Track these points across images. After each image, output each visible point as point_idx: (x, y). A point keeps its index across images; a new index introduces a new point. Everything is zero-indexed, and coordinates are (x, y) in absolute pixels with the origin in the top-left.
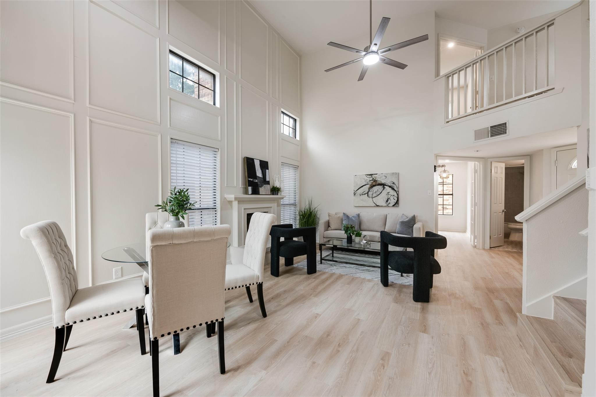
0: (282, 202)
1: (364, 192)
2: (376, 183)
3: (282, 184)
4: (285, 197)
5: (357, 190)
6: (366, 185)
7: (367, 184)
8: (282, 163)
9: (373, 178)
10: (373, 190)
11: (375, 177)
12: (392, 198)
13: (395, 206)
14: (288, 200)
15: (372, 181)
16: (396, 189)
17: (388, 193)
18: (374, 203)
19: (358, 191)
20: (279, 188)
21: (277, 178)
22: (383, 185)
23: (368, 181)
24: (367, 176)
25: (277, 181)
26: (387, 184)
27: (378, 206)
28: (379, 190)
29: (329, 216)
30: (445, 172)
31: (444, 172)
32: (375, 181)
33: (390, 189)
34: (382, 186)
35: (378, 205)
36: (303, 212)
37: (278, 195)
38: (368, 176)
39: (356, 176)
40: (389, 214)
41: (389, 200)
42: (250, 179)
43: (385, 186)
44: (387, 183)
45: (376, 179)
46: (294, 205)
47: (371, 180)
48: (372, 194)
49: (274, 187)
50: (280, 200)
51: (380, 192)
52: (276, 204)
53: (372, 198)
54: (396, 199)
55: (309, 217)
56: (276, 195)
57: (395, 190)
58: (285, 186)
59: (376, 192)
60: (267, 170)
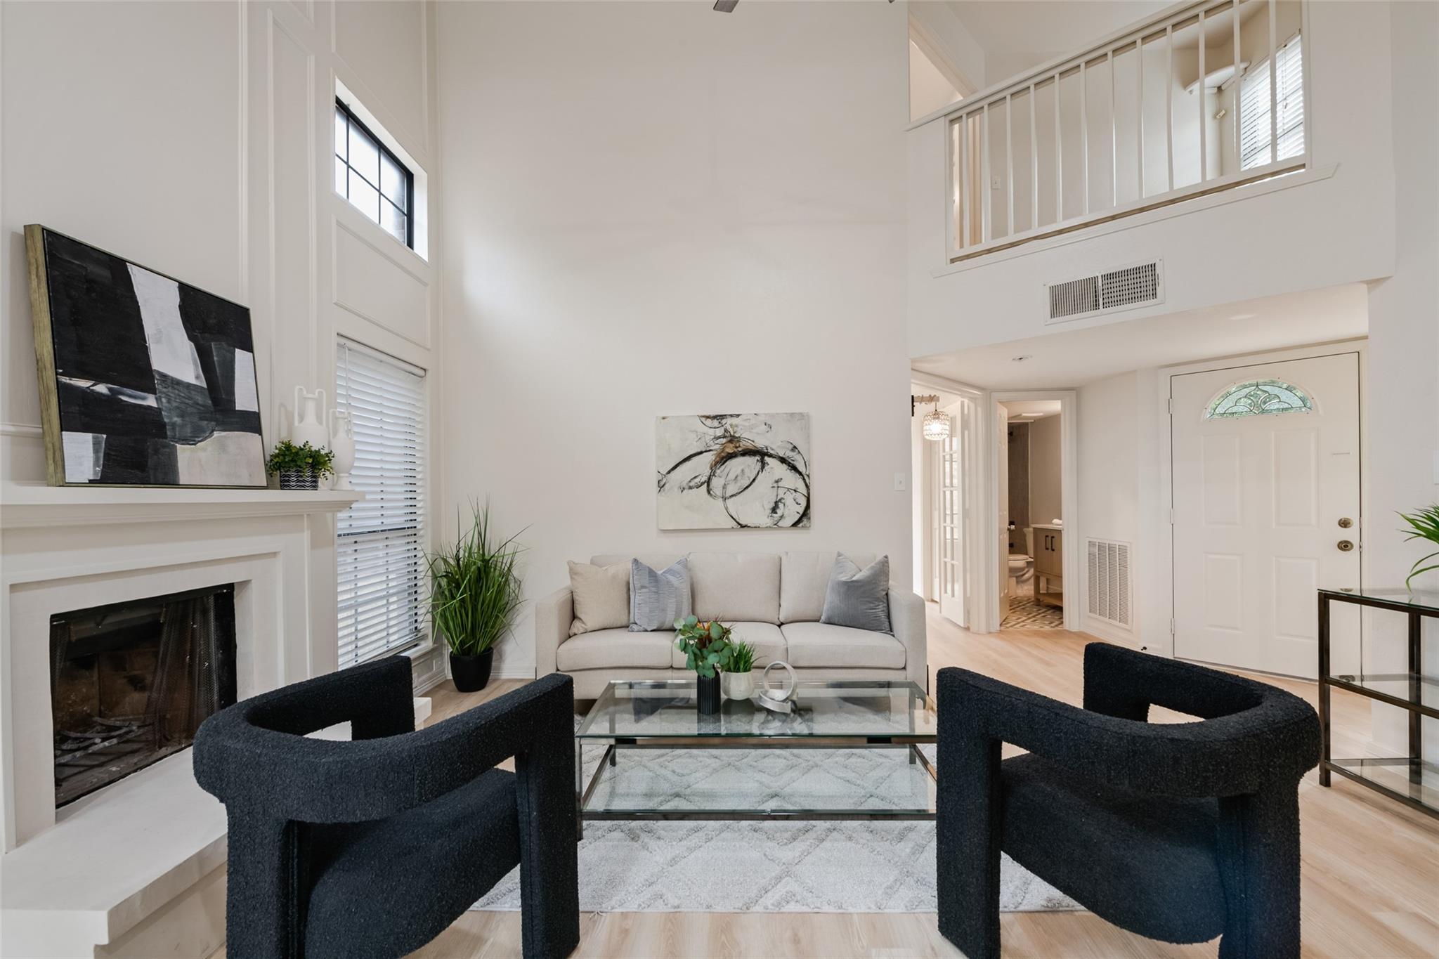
0: (341, 525)
1: (695, 477)
2: (736, 447)
3: (342, 434)
4: (361, 497)
5: (669, 472)
6: (701, 453)
7: (706, 451)
8: (343, 341)
9: (726, 430)
10: (727, 470)
11: (731, 425)
12: (789, 498)
13: (800, 525)
14: (379, 513)
15: (724, 441)
16: (801, 468)
17: (777, 482)
18: (732, 517)
19: (673, 473)
20: (323, 452)
21: (311, 408)
22: (761, 454)
23: (708, 438)
24: (703, 419)
25: (311, 418)
26: (772, 450)
27: (746, 526)
28: (747, 471)
29: (573, 573)
30: (938, 418)
31: (934, 418)
32: (733, 439)
33: (785, 466)
34: (758, 458)
35: (743, 523)
36: (452, 562)
37: (315, 486)
38: (709, 420)
39: (664, 418)
40: (787, 553)
41: (781, 505)
42: (83, 384)
43: (766, 458)
44: (774, 447)
45: (735, 433)
46: (409, 531)
47: (720, 437)
48: (724, 487)
49: (288, 447)
50: (329, 515)
51: (749, 478)
52: (306, 536)
53: (725, 499)
54: (803, 502)
55: (479, 579)
56: (303, 487)
57: (800, 474)
58: (357, 447)
59: (736, 477)
60: (240, 354)
